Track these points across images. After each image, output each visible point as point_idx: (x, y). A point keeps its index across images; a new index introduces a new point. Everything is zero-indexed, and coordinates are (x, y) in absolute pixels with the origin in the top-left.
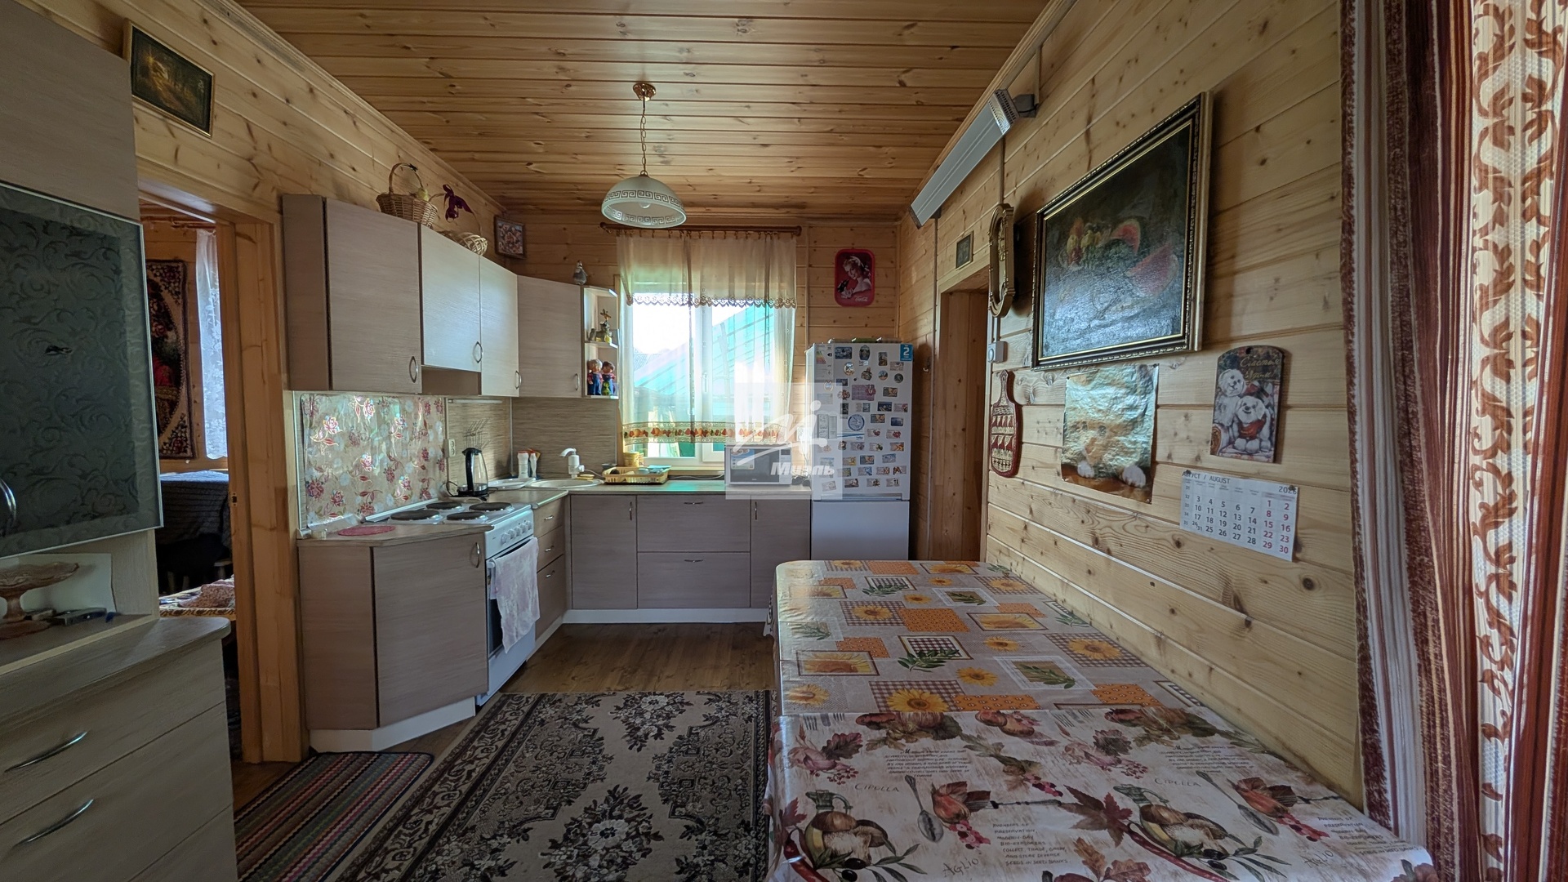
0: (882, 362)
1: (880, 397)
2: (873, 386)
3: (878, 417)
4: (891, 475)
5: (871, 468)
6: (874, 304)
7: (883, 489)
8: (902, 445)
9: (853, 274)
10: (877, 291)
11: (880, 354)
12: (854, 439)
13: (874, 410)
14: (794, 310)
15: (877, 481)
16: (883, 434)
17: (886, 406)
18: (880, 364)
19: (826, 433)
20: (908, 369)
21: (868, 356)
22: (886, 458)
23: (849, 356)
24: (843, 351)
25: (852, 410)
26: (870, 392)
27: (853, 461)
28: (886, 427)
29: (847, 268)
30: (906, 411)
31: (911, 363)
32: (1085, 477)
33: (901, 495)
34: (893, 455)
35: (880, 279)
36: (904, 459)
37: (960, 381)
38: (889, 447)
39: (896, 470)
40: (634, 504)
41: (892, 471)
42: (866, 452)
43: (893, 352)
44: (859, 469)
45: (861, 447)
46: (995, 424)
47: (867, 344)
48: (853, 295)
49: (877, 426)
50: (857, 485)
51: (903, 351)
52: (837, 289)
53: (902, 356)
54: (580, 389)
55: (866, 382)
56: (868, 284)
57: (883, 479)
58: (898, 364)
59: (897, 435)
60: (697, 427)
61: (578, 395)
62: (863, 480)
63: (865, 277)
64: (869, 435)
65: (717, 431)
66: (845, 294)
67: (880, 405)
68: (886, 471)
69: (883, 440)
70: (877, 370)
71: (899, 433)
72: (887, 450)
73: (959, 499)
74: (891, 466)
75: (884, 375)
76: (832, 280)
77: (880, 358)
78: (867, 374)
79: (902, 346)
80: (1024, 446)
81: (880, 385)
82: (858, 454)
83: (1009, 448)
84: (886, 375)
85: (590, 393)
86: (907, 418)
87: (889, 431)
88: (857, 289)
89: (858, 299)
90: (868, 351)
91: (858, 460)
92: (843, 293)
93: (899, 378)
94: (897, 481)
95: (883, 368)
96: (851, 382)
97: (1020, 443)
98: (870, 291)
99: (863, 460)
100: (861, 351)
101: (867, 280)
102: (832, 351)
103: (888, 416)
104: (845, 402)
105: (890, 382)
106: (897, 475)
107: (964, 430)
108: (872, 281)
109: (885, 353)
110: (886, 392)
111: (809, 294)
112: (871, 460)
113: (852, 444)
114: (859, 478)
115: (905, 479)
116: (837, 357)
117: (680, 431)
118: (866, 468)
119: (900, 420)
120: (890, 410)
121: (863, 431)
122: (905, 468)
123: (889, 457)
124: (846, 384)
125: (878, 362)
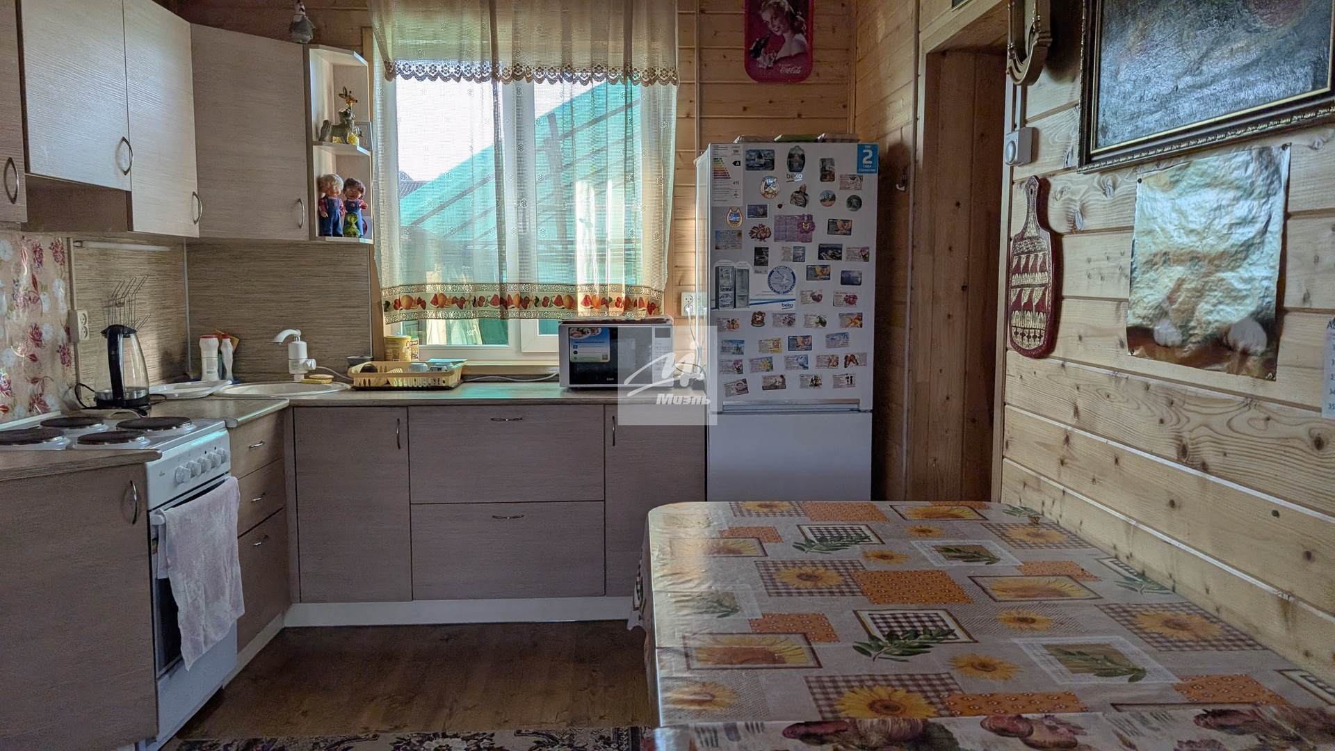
0: (827, 175)
1: (821, 236)
2: (810, 217)
3: (818, 269)
4: (841, 369)
5: (806, 358)
6: (811, 79)
7: (827, 391)
8: (860, 317)
9: (776, 27)
10: (816, 55)
11: (823, 161)
12: (778, 307)
13: (812, 258)
14: (674, 89)
15: (816, 379)
16: (828, 299)
17: (833, 252)
18: (823, 178)
19: (730, 299)
20: (869, 188)
21: (802, 165)
22: (832, 340)
23: (770, 165)
24: (760, 157)
25: (774, 259)
26: (805, 227)
27: (777, 344)
28: (829, 289)
29: (766, 16)
30: (866, 258)
31: (875, 177)
32: (1166, 346)
33: (857, 402)
34: (845, 335)
35: (821, 37)
36: (863, 341)
37: (958, 204)
38: (838, 321)
39: (850, 359)
40: (403, 421)
41: (842, 361)
42: (798, 330)
43: (845, 157)
44: (787, 359)
45: (790, 321)
46: (1017, 270)
47: (802, 145)
48: (775, 62)
49: (815, 286)
50: (783, 386)
51: (861, 155)
52: (748, 53)
53: (860, 165)
54: (305, 226)
55: (797, 211)
56: (802, 45)
57: (827, 375)
58: (853, 178)
59: (851, 300)
60: (512, 292)
61: (302, 235)
62: (793, 377)
63: (797, 30)
64: (804, 302)
65: (546, 299)
66: (763, 61)
67: (823, 250)
68: (832, 362)
69: (826, 309)
70: (817, 188)
71: (855, 297)
72: (834, 326)
73: (955, 405)
74: (841, 353)
75: (829, 199)
76: (741, 37)
77: (823, 169)
78: (801, 197)
79: (861, 148)
80: (1065, 303)
81: (821, 215)
82: (784, 333)
83: (1040, 307)
84: (833, 198)
85: (324, 232)
86: (868, 271)
87: (837, 295)
88: (782, 54)
89: (785, 69)
90: (803, 157)
91: (784, 344)
92: (760, 59)
93: (854, 203)
94: (850, 379)
95: (828, 186)
96: (773, 211)
97: (1058, 298)
98: (805, 57)
99: (793, 343)
100: (791, 156)
101: (800, 37)
102: (741, 158)
103: (836, 268)
104: (761, 244)
105: (840, 211)
106: (852, 369)
107: (964, 288)
108: (809, 38)
109: (831, 160)
110: (833, 227)
111: (700, 59)
112: (806, 343)
113: (774, 315)
114: (788, 374)
115: (865, 375)
116: (749, 167)
117: (482, 299)
118: (798, 358)
119: (855, 275)
120: (840, 258)
121: (794, 294)
122: (864, 355)
123: (838, 338)
124: (765, 214)
125: (819, 175)
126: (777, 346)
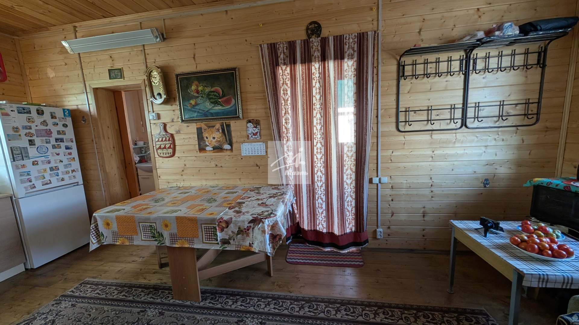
0: (53, 117)
1: (55, 135)
2: (50, 130)
3: (56, 146)
4: (71, 174)
5: (58, 173)
6: (7, 82)
8: (74, 158)
10: (7, 74)
11: (51, 113)
12: (43, 158)
13: (53, 142)
15: (63, 178)
16: (62, 154)
17: (61, 140)
19: (20, 158)
20: (69, 121)
22: (66, 166)
23: (29, 112)
28: (62, 150)
31: (70, 118)
33: (78, 182)
34: (70, 164)
35: (9, 68)
36: (76, 165)
38: (67, 160)
39: (73, 171)
41: (71, 172)
42: (53, 165)
43: (59, 113)
45: (49, 162)
46: (157, 142)
49: (57, 151)
50: (51, 183)
51: (64, 112)
53: (65, 115)
57: (66, 177)
58: (63, 118)
62: (54, 180)
64: (53, 156)
67: (57, 140)
69: (62, 157)
70: (50, 121)
71: (71, 153)
72: (66, 162)
74: (70, 169)
77: (52, 115)
79: (64, 110)
81: (54, 130)
82: (47, 166)
83: (170, 148)
84: (57, 124)
86: (74, 145)
87: (64, 153)
91: (48, 170)
94: (74, 177)
95: (54, 120)
98: (2, 74)
99: (51, 169)
103: (63, 145)
105: (60, 128)
106: (74, 173)
108: (3, 67)
109: (54, 113)
110: (59, 133)
112: (57, 168)
113: (42, 161)
114: (52, 179)
115: (79, 175)
119: (70, 146)
120: (64, 142)
121: (49, 153)
122: (77, 169)
123: (68, 165)
124: (31, 128)
125: (50, 117)
126: (45, 171)
